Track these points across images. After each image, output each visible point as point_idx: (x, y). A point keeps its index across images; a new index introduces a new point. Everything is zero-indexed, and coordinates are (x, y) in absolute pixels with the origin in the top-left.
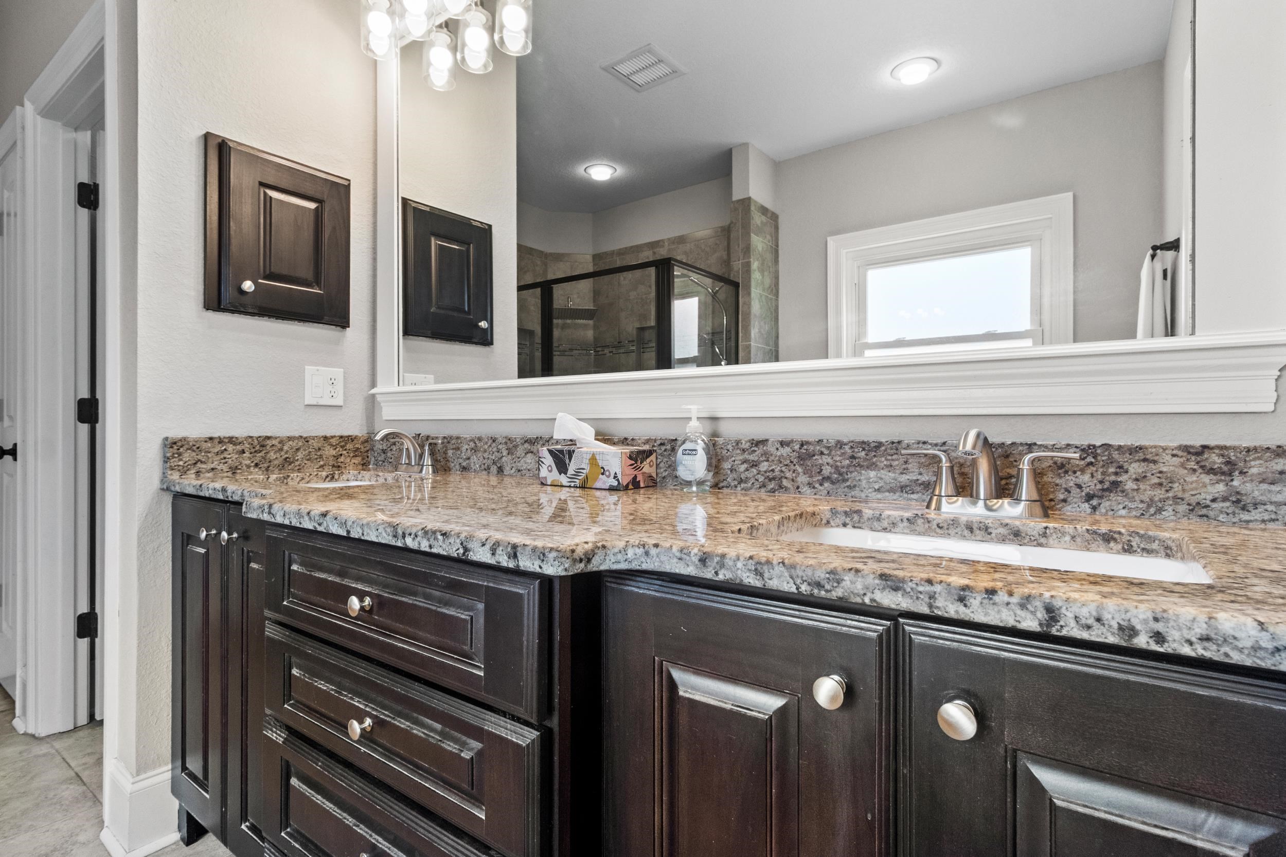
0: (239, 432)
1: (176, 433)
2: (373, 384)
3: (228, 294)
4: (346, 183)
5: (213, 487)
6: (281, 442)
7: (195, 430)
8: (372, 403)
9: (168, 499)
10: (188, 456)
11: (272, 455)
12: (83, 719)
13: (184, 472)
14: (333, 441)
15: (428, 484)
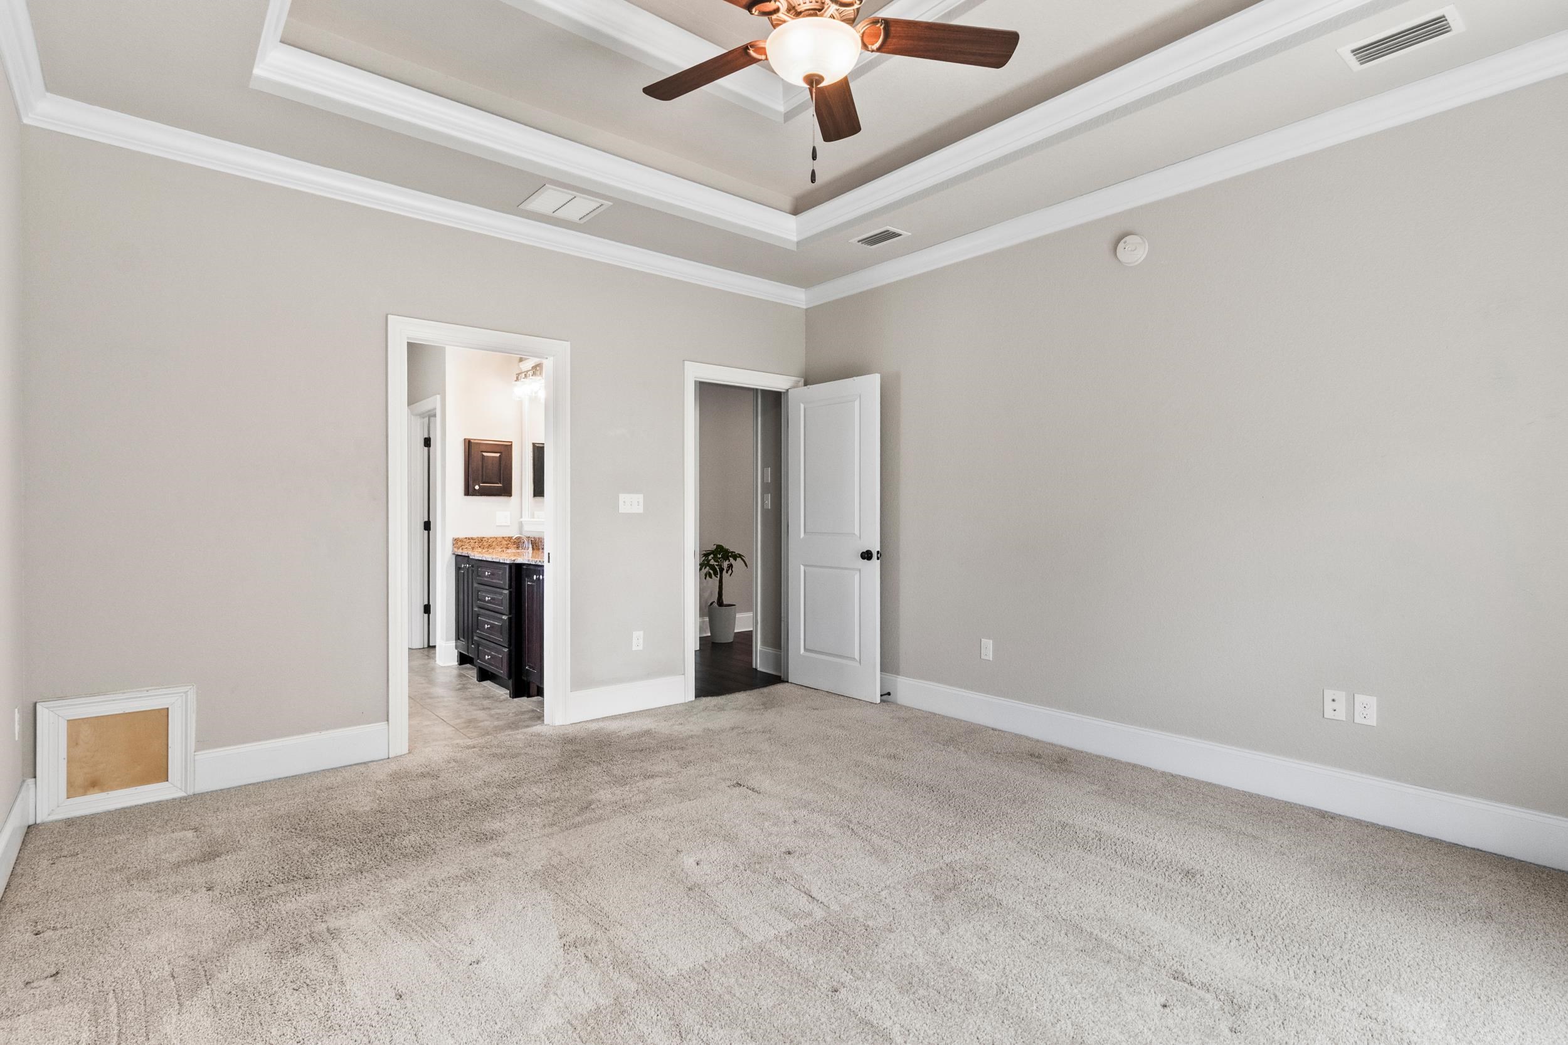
0: (475, 536)
1: (456, 536)
2: (521, 517)
3: (471, 490)
4: (510, 444)
5: (465, 553)
6: (488, 539)
7: (462, 536)
8: (521, 525)
9: (454, 557)
10: (459, 543)
11: (485, 544)
12: (426, 646)
13: (458, 548)
14: (506, 539)
15: (530, 555)
